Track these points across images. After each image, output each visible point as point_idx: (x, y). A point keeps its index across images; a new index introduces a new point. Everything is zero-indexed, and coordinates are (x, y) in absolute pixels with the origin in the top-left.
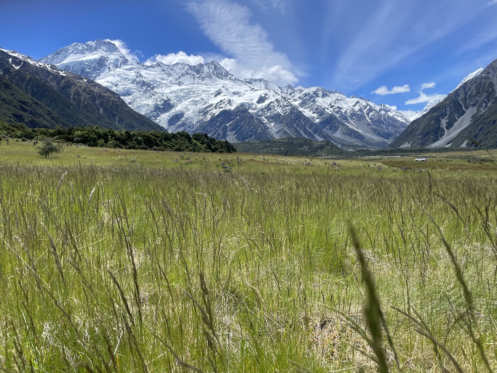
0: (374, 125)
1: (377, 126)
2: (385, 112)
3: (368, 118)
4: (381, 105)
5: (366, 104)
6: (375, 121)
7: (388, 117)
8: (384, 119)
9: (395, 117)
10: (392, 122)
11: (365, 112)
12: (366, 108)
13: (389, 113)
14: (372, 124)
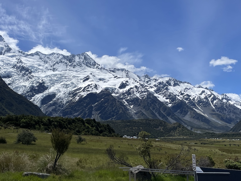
0: (218, 111)
1: (220, 112)
2: (226, 101)
3: (212, 105)
4: (223, 94)
5: (210, 93)
6: (219, 108)
7: (229, 105)
8: (226, 106)
9: (236, 105)
10: (233, 109)
11: (210, 100)
12: (210, 96)
13: (230, 102)
14: (216, 110)
